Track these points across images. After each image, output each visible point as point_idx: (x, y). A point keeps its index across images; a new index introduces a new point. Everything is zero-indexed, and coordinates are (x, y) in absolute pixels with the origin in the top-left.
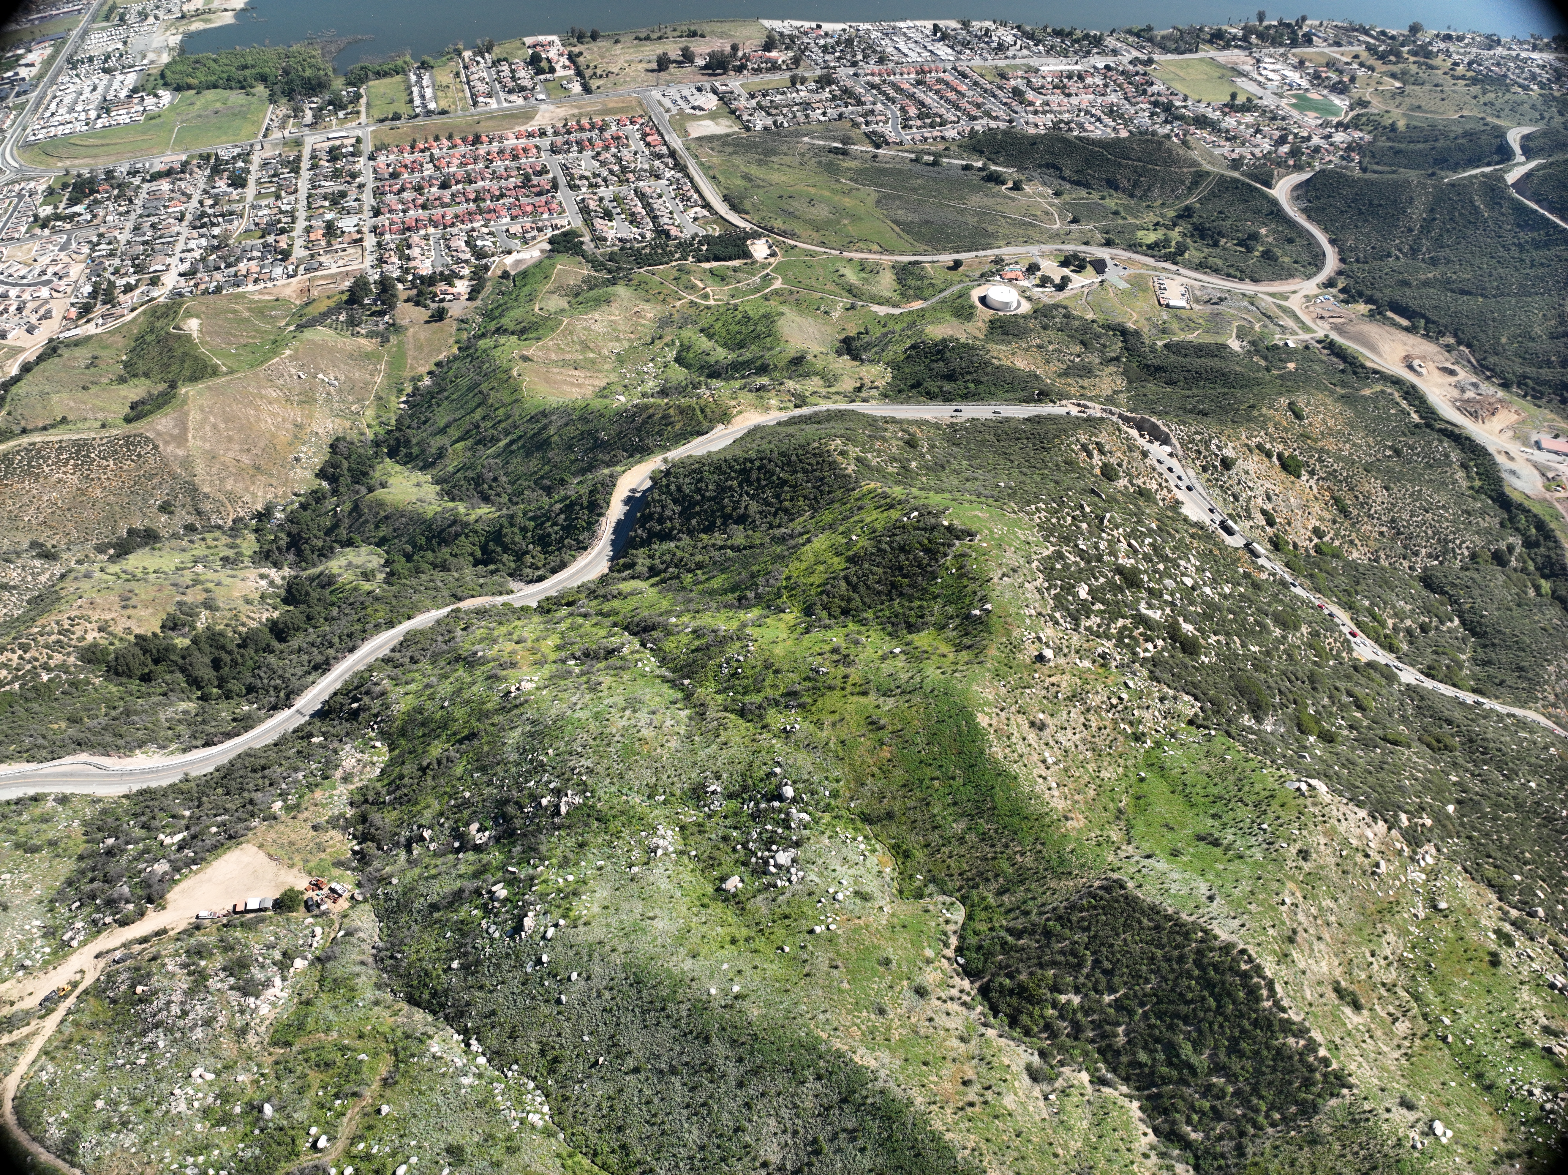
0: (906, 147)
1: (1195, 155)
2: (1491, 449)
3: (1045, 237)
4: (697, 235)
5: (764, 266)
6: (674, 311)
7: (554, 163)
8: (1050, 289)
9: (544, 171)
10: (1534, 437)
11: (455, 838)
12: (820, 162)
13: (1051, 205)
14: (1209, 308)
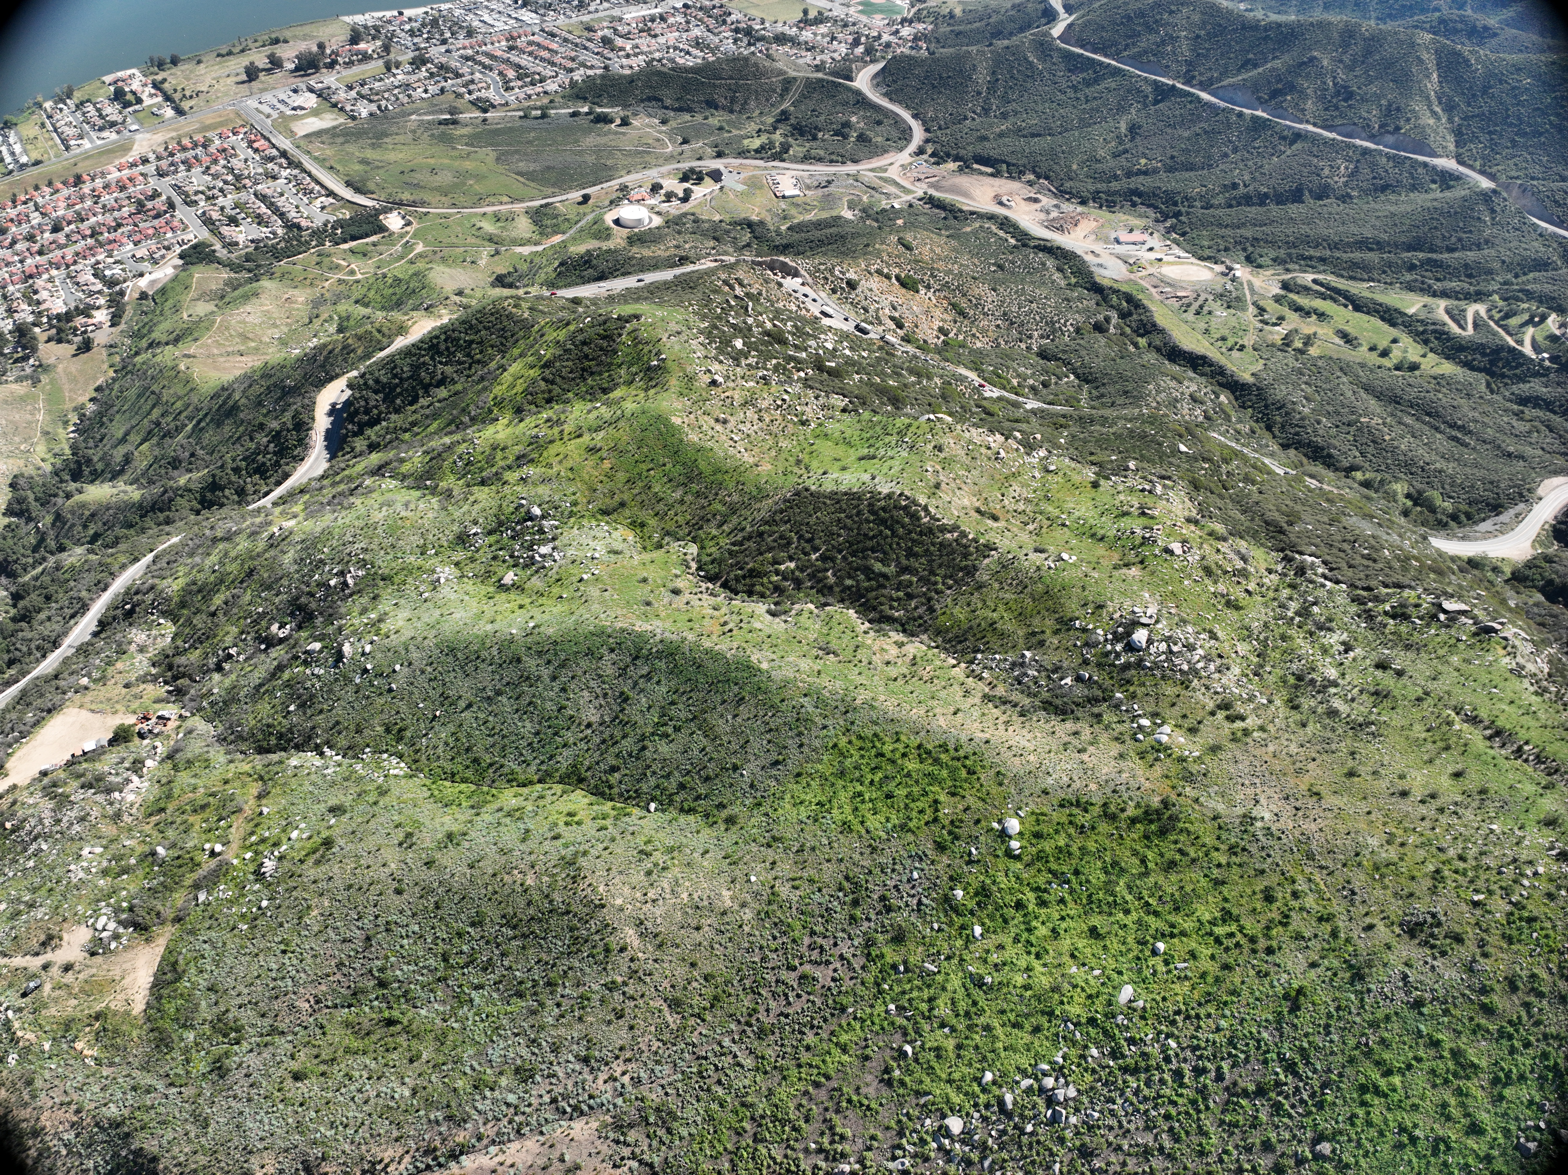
0: (512, 107)
1: (780, 65)
2: (1079, 252)
3: (661, 161)
4: (328, 221)
5: (402, 236)
6: (324, 291)
7: (164, 186)
8: (675, 203)
9: (156, 195)
10: (1113, 235)
11: (261, 643)
12: (432, 135)
13: (660, 132)
14: (820, 192)
